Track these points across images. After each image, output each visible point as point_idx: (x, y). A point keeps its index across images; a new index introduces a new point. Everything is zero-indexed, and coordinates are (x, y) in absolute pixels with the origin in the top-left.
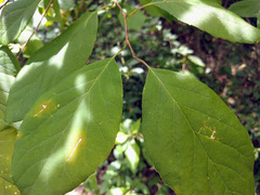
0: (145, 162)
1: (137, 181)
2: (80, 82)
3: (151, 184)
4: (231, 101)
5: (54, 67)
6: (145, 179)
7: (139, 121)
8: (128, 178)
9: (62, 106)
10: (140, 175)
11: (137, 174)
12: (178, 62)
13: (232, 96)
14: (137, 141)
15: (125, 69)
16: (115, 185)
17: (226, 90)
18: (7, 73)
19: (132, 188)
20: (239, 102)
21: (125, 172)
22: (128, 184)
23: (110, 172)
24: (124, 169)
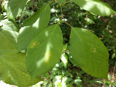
0: (71, 63)
1: (67, 72)
2: (47, 34)
3: (74, 73)
4: (111, 32)
5: (35, 28)
6: (71, 71)
7: (67, 44)
8: (63, 71)
9: (41, 43)
10: (68, 69)
11: (67, 69)
12: (84, 14)
13: (111, 29)
14: (66, 54)
15: (58, 20)
16: (57, 75)
17: (108, 26)
18: (14, 31)
19: (65, 75)
20: (114, 32)
21: (61, 69)
22: (63, 73)
23: (55, 69)
24: (60, 67)
